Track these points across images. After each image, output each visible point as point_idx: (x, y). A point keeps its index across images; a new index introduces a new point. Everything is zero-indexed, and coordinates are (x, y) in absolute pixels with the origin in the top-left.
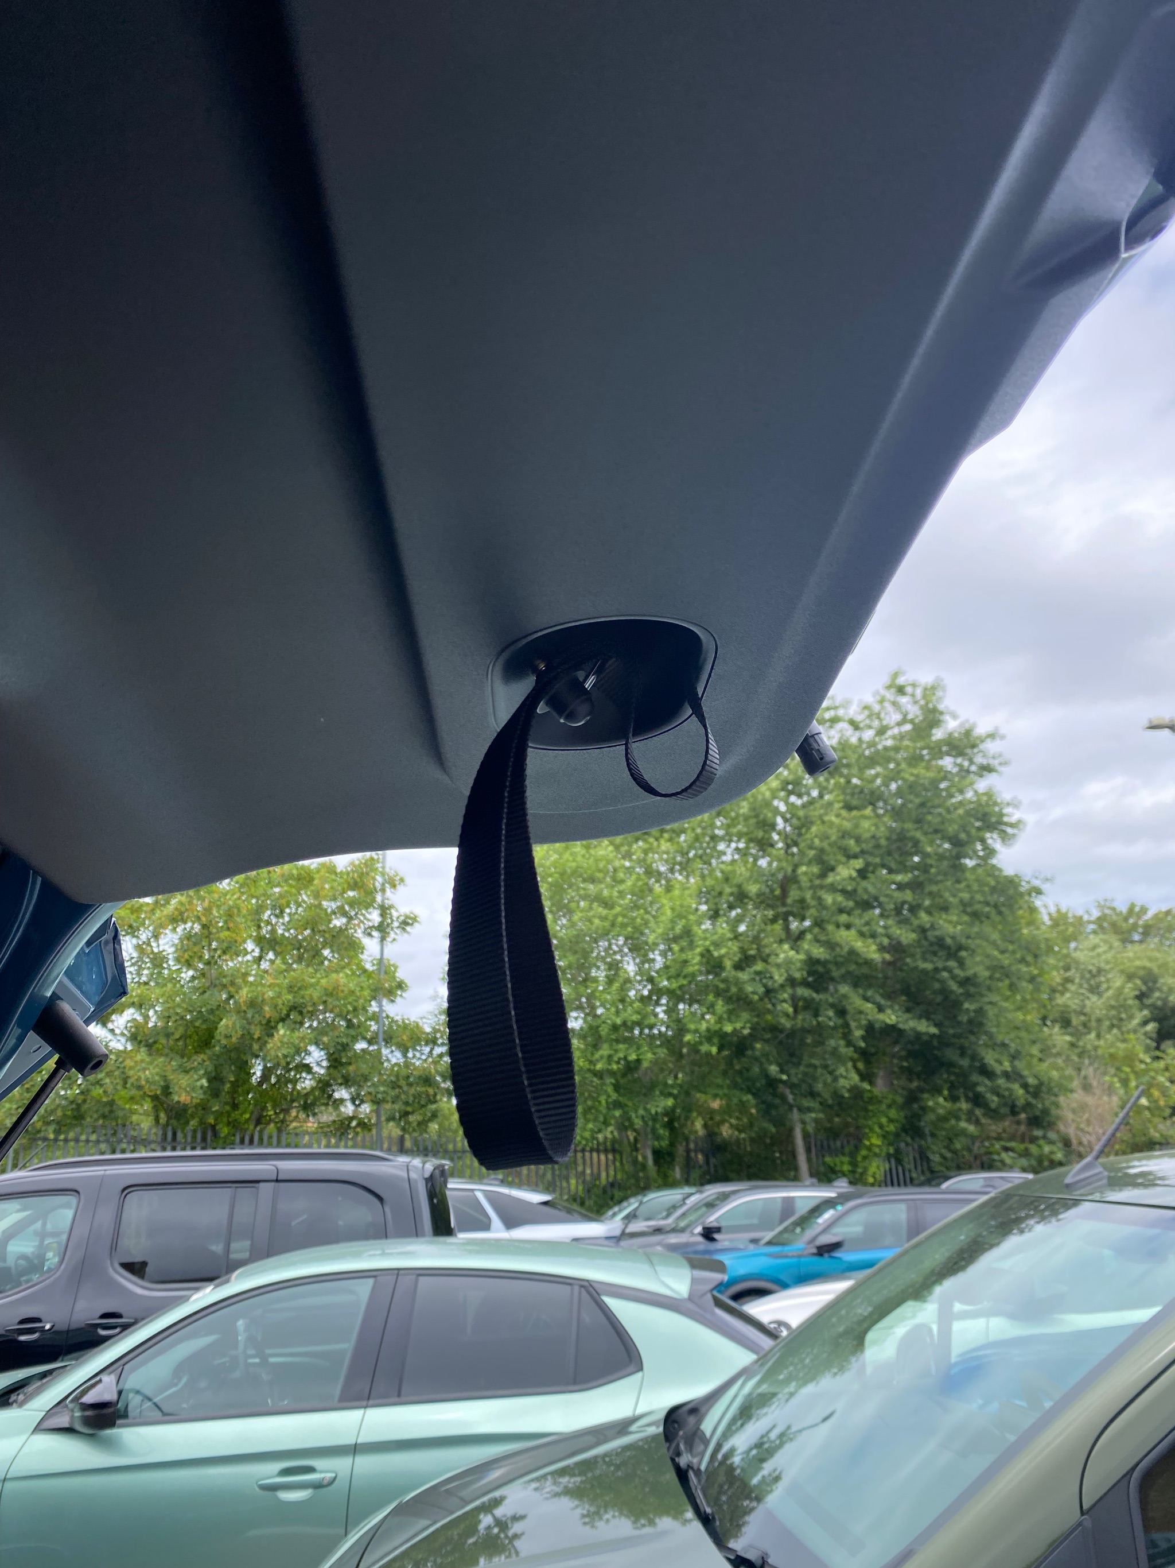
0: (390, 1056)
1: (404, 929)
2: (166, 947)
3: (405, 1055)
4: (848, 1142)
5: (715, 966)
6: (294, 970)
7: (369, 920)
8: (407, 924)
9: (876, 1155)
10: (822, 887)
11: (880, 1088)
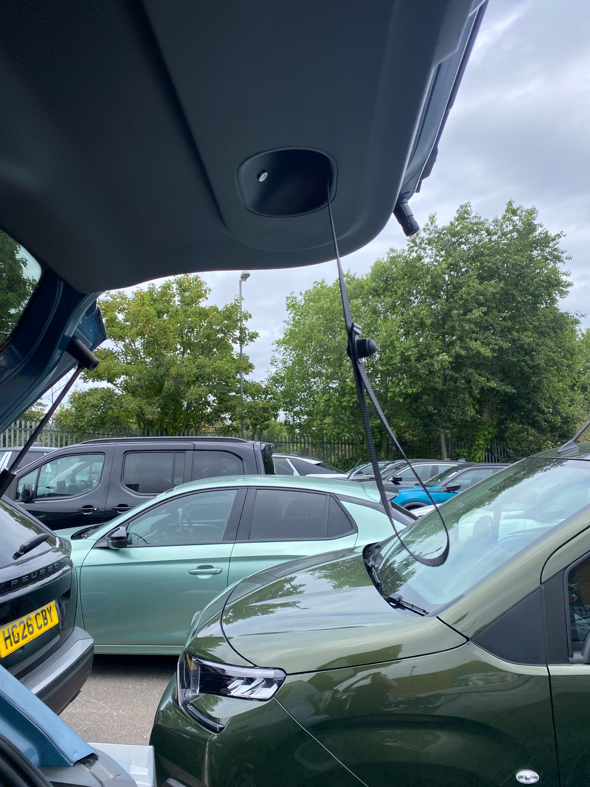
0: (247, 398)
1: (252, 340)
2: (139, 346)
3: (253, 398)
4: (468, 442)
5: (406, 359)
6: (200, 358)
7: (235, 335)
8: (254, 338)
9: (481, 448)
10: (463, 320)
11: (485, 417)
